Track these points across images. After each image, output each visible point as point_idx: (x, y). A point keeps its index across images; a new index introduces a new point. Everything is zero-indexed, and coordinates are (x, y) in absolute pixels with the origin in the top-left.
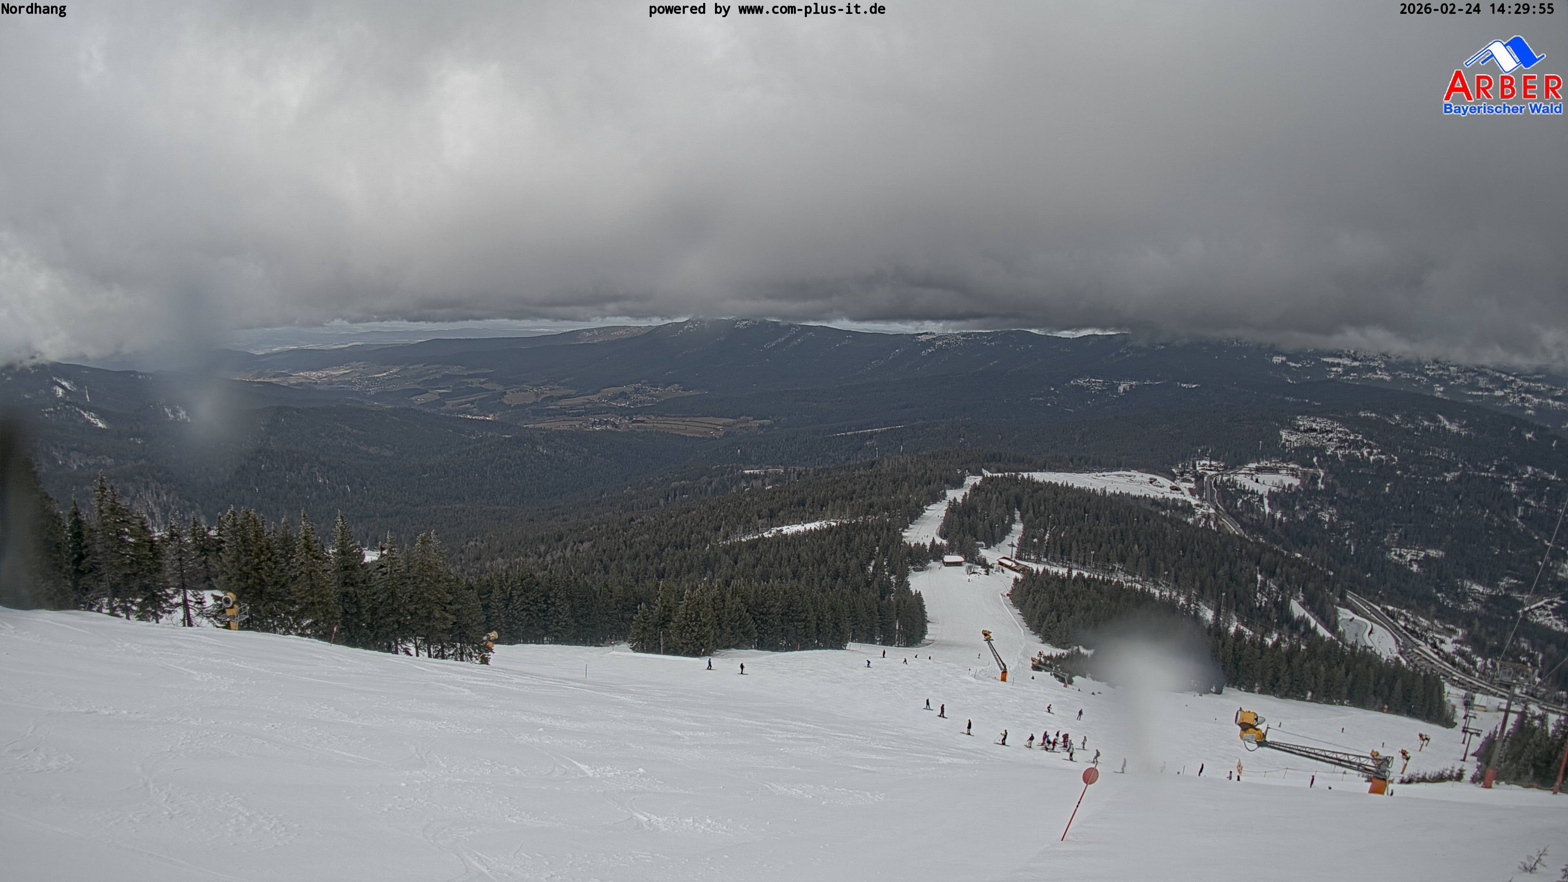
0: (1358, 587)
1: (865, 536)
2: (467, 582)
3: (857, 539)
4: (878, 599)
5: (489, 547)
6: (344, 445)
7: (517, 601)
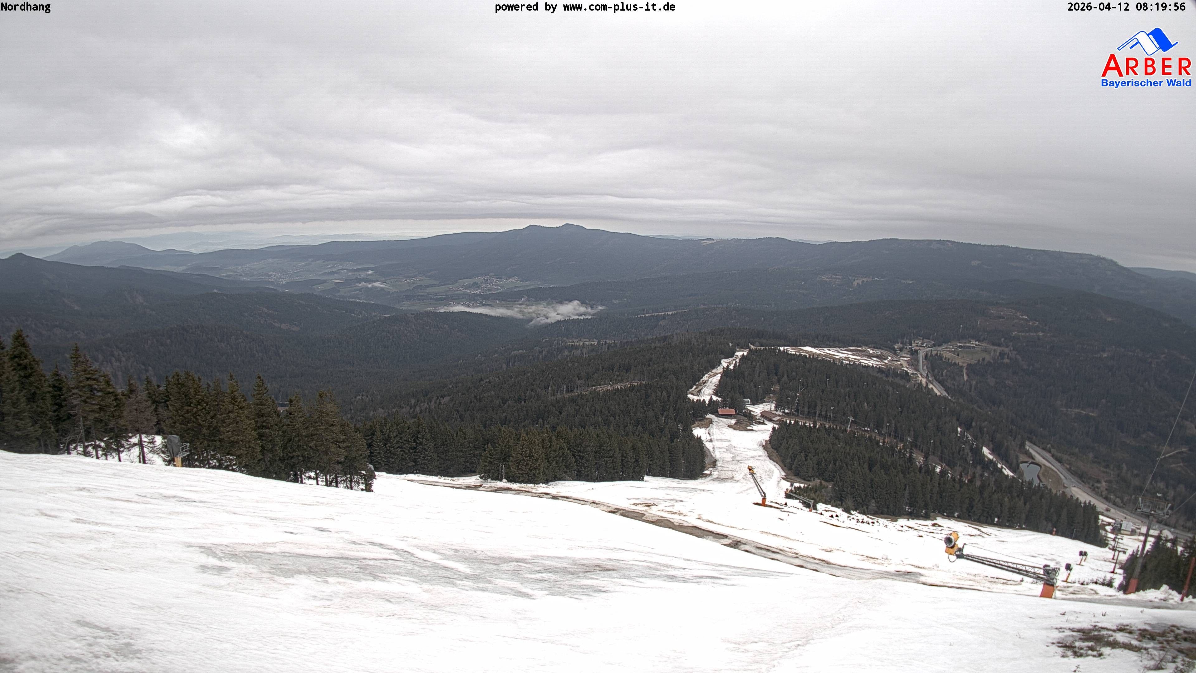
0: (1034, 438)
1: (659, 394)
2: (355, 426)
3: (653, 396)
4: (669, 442)
5: (372, 401)
6: (262, 322)
7: (394, 440)
